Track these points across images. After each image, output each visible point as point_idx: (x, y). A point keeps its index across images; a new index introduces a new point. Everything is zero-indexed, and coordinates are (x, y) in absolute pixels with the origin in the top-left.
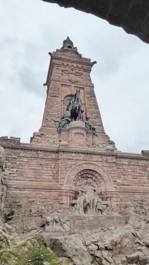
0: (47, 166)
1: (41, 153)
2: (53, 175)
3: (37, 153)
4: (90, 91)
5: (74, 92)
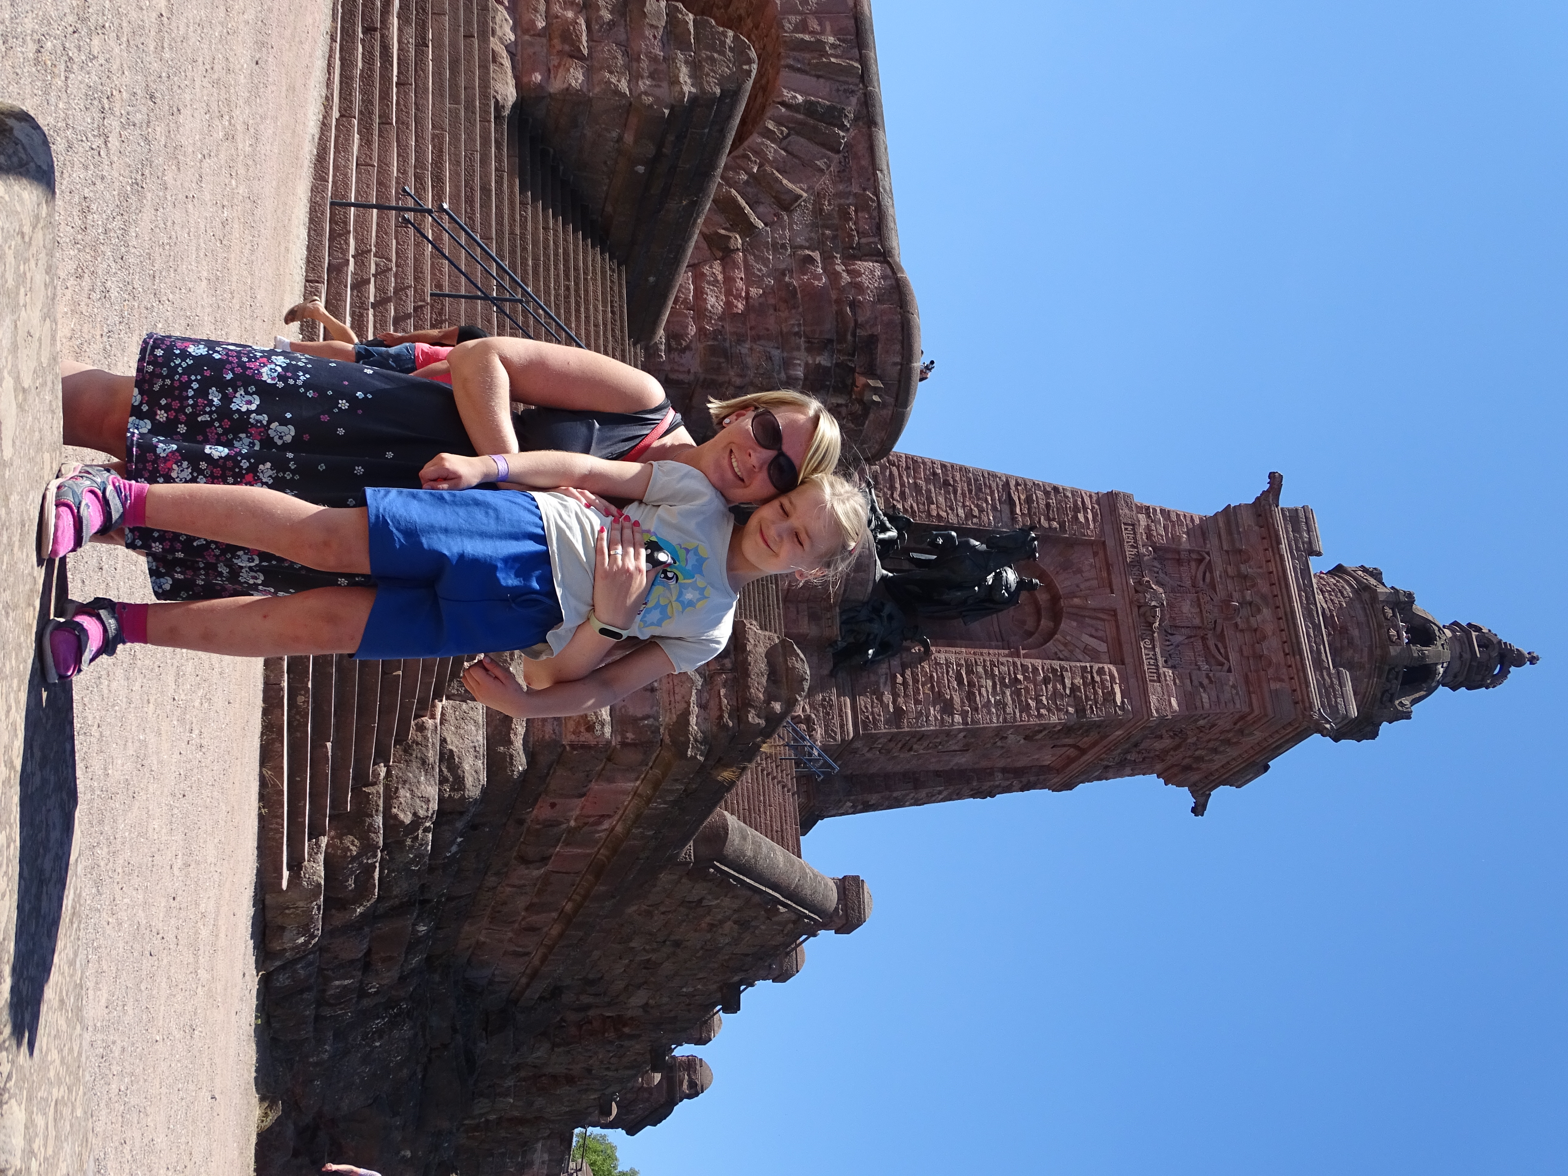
4: (1111, 693)
5: (1078, 606)
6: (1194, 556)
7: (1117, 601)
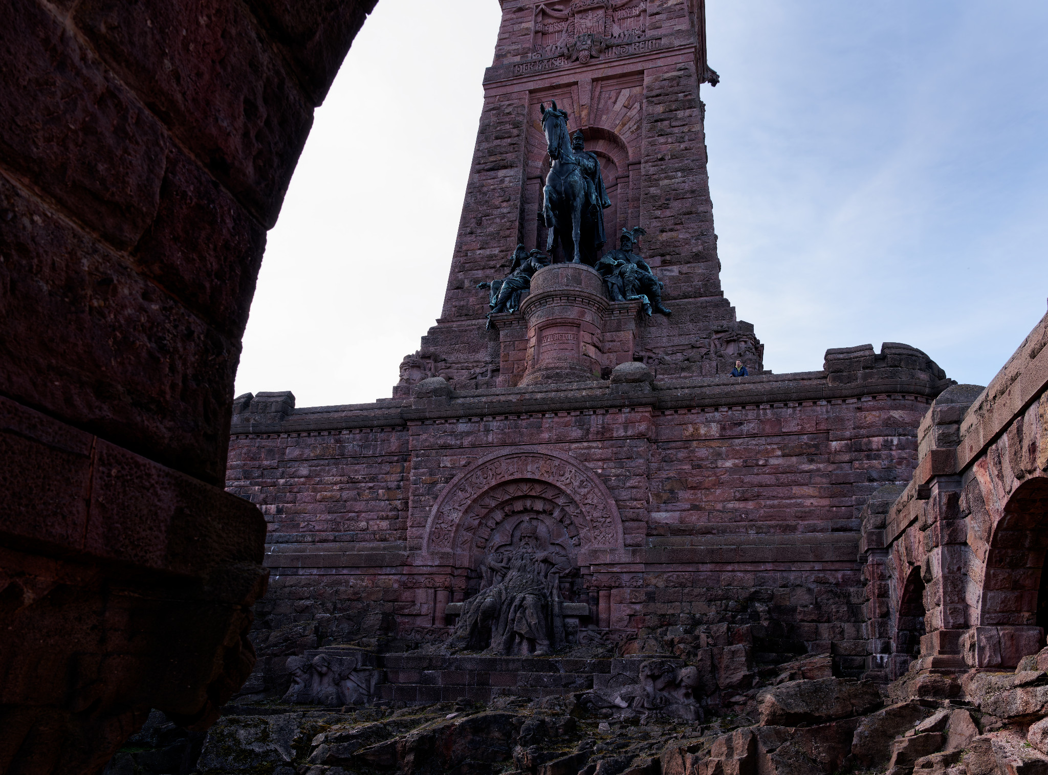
0: (371, 485)
1: (351, 436)
2: (390, 514)
3: (337, 441)
4: (671, 79)
5: (589, 114)
7: (585, 77)
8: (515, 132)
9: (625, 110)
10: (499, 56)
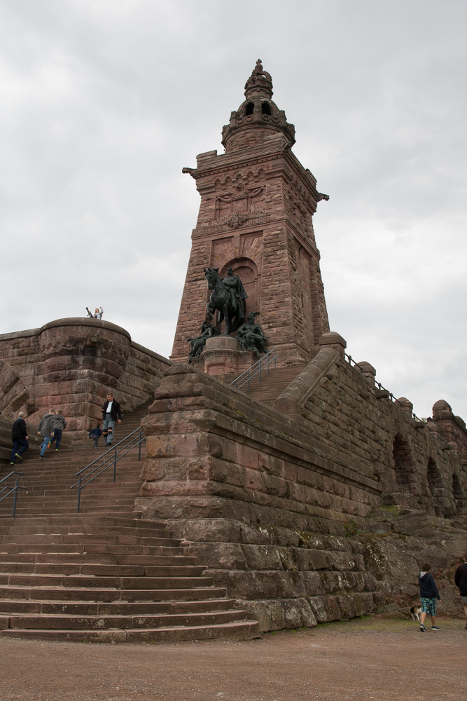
4: (275, 235)
5: (239, 251)
6: (218, 203)
7: (237, 234)
8: (205, 261)
9: (256, 248)
10: (198, 223)
